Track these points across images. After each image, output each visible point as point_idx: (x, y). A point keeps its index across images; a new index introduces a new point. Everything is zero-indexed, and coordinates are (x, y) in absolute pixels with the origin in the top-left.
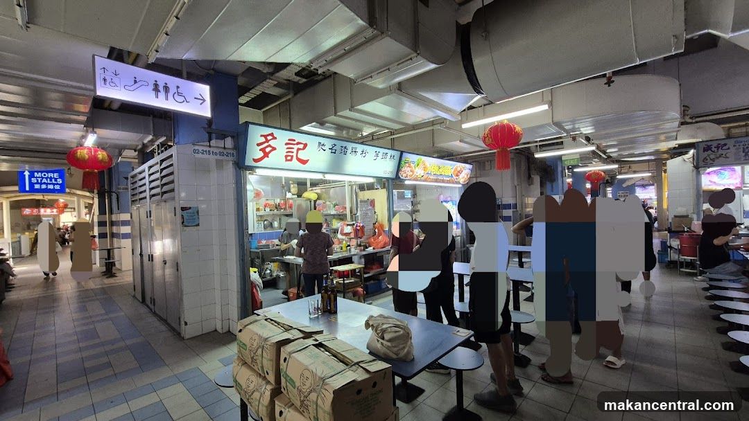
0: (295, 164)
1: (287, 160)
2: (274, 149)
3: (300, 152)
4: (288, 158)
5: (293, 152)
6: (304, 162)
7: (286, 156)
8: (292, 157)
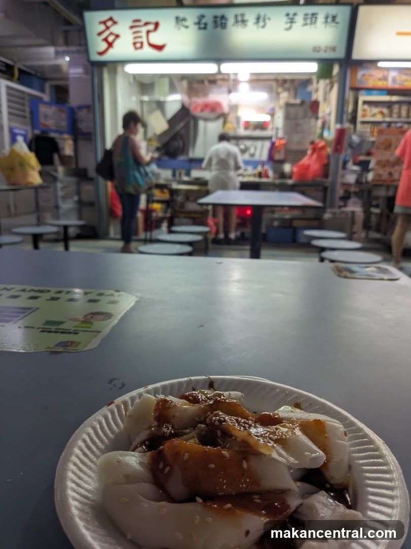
0: (148, 52)
1: (136, 48)
2: (117, 36)
3: (151, 35)
4: (138, 45)
5: (140, 37)
6: (160, 48)
7: (135, 44)
8: (142, 43)
